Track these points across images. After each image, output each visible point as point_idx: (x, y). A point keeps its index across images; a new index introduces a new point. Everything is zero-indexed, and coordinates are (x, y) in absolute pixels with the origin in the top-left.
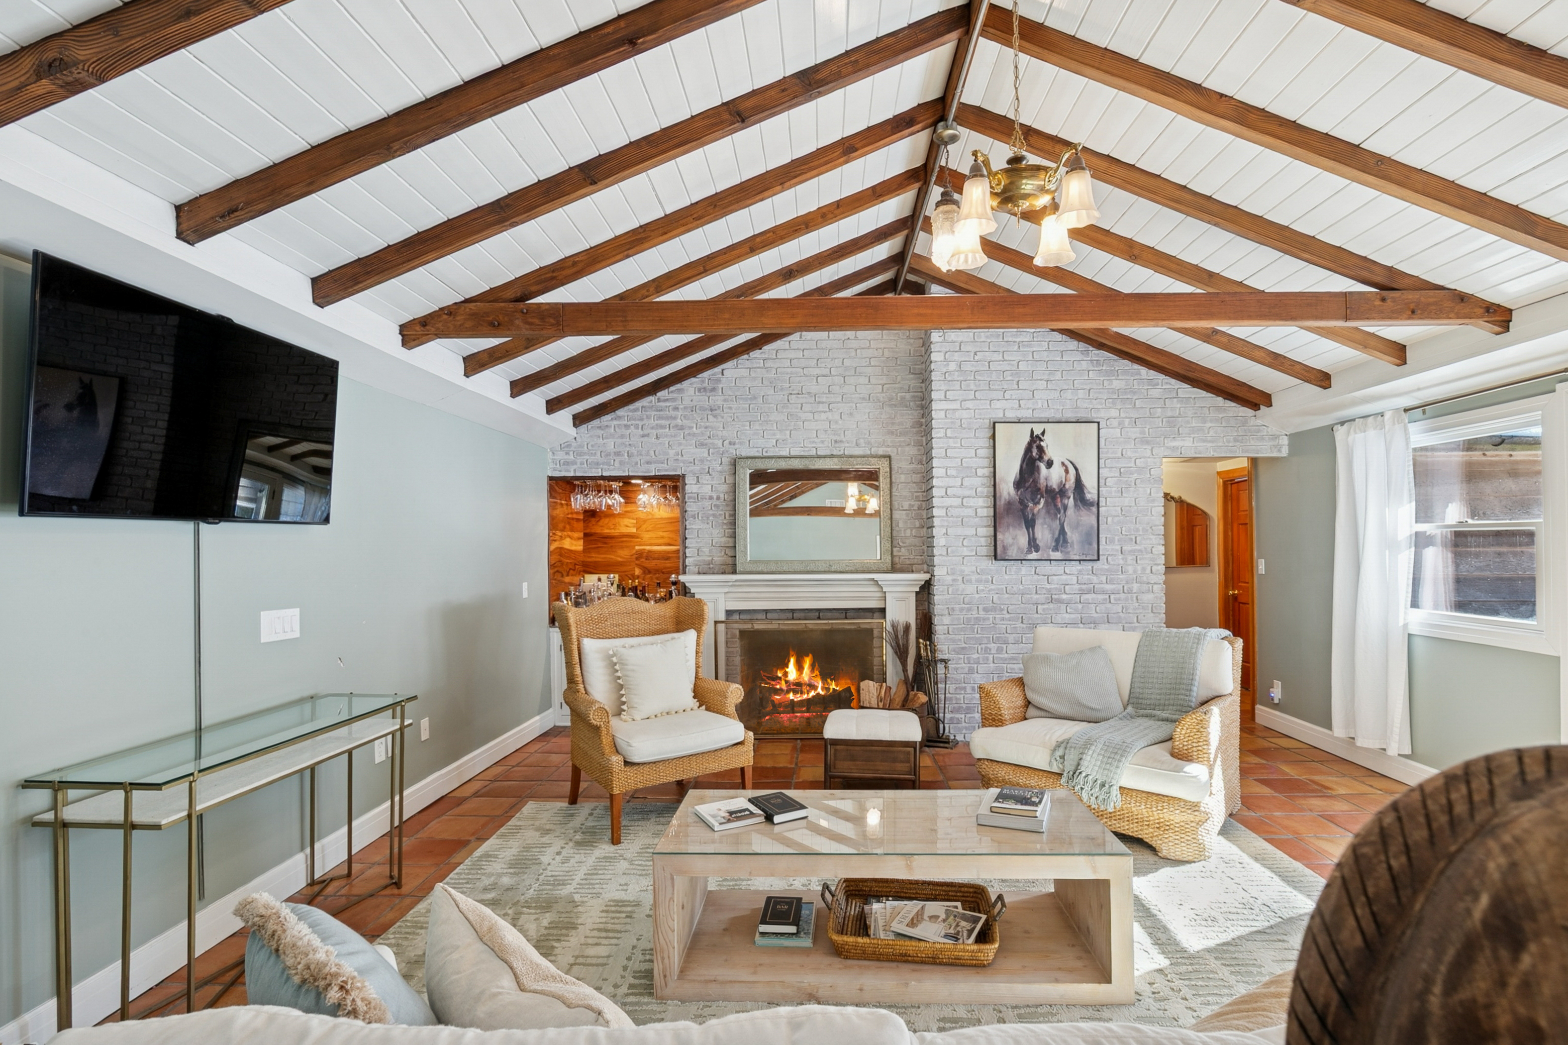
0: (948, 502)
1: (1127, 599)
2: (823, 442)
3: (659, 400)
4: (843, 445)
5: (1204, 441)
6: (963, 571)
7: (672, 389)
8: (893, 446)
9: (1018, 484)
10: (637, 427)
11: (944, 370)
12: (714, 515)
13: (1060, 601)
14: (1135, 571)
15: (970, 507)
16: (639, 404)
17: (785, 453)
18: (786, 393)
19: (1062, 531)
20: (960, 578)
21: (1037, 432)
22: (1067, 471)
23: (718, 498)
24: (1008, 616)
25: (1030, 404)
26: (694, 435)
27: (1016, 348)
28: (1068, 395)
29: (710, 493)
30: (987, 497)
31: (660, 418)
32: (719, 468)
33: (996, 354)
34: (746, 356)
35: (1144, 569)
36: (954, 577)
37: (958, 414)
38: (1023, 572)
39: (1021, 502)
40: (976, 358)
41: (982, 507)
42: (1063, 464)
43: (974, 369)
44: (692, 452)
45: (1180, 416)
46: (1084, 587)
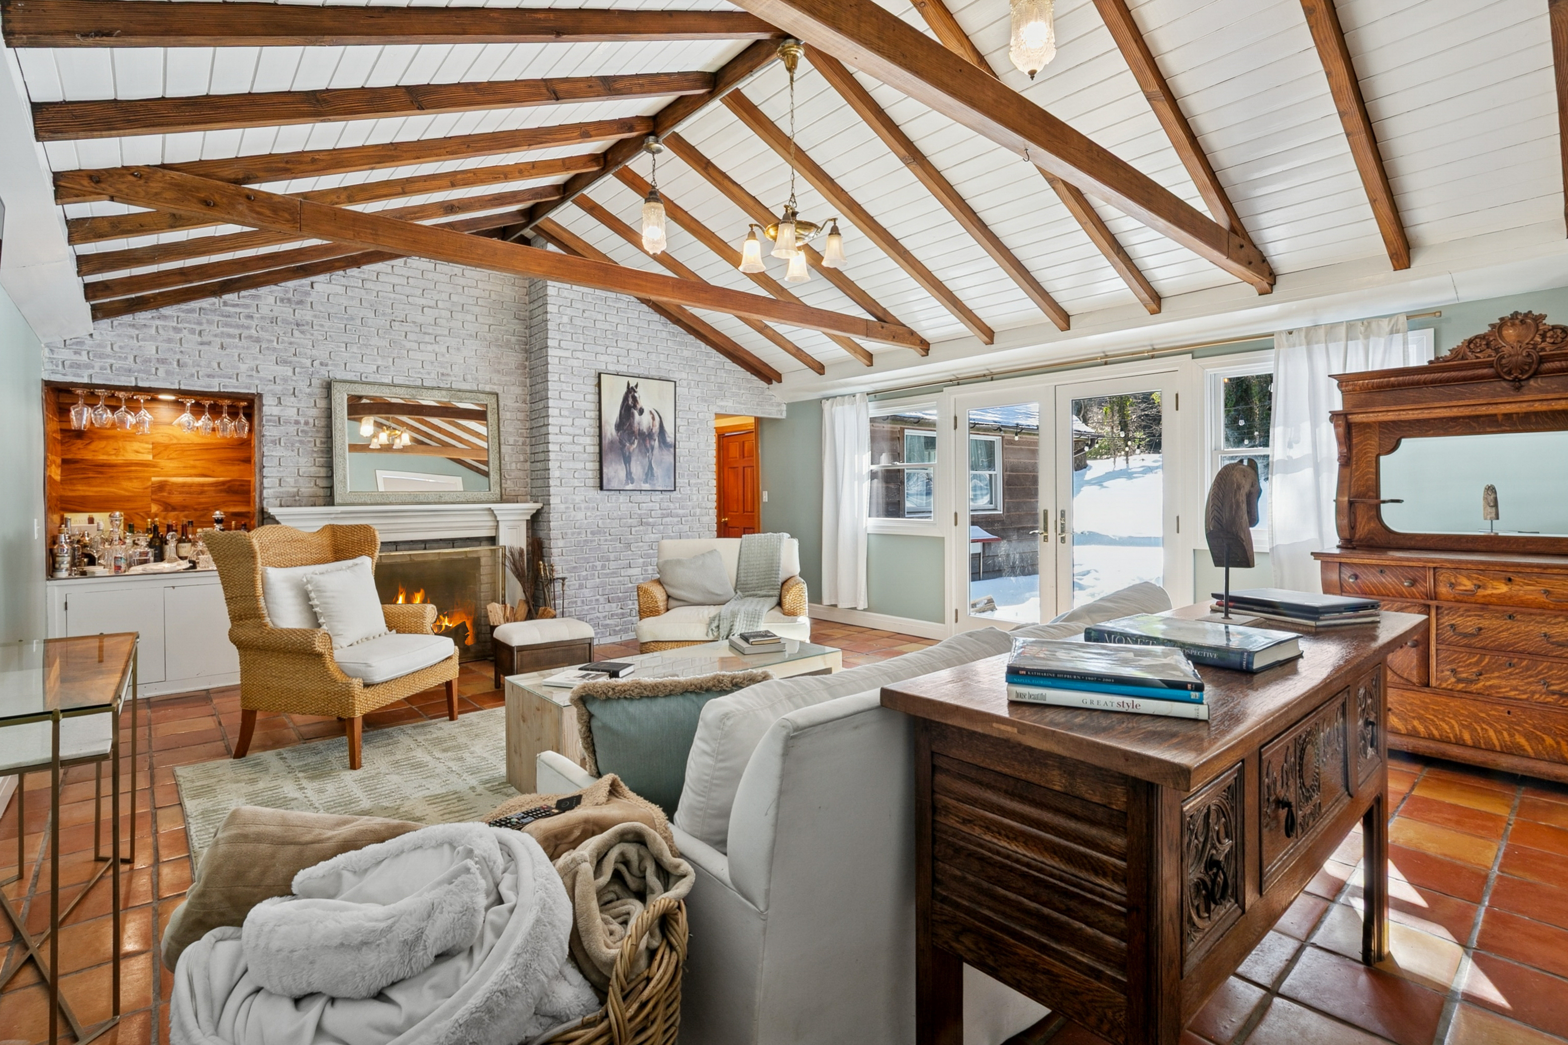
0: (562, 439)
1: (692, 521)
2: (429, 374)
3: (225, 304)
4: (450, 378)
5: (740, 403)
6: (574, 500)
7: (243, 293)
8: (500, 385)
9: (619, 426)
10: (192, 331)
11: (558, 322)
12: (301, 442)
13: (648, 524)
14: (698, 499)
15: (580, 444)
16: (195, 304)
17: (388, 380)
18: (389, 318)
19: (650, 467)
20: (572, 506)
21: (632, 385)
22: (653, 419)
23: (307, 423)
24: (609, 538)
25: (626, 361)
26: (275, 349)
27: (615, 312)
28: (653, 357)
29: (295, 417)
30: (593, 436)
31: (226, 325)
32: (308, 390)
33: (600, 315)
34: (341, 273)
35: (703, 498)
36: (567, 505)
37: (571, 362)
38: (621, 501)
39: (621, 441)
40: (585, 315)
41: (589, 443)
42: (651, 412)
43: (583, 324)
44: (269, 369)
45: (726, 383)
46: (664, 512)
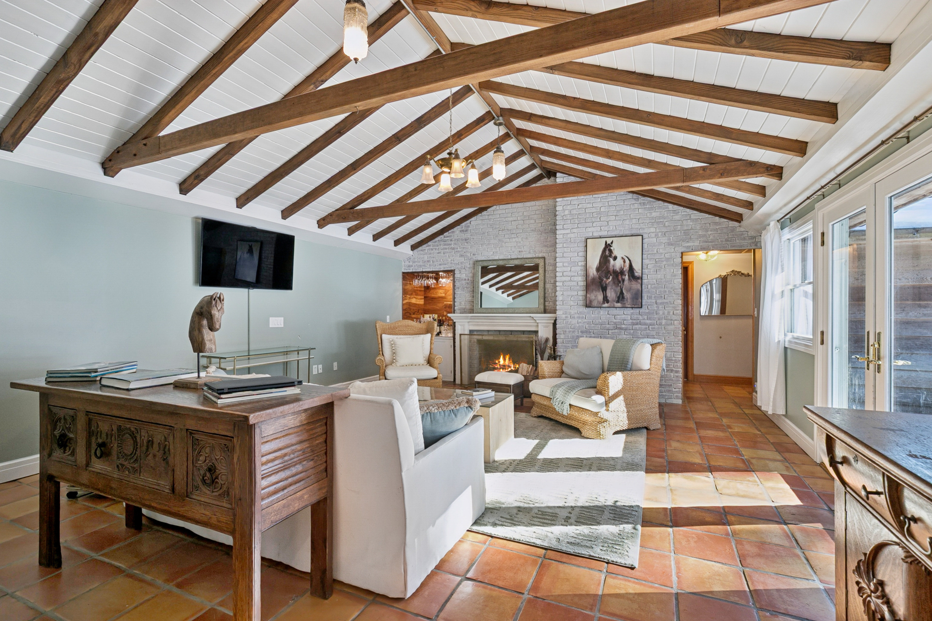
0: (564, 279)
1: (658, 328)
2: (513, 252)
3: (445, 237)
4: (522, 253)
5: (706, 242)
6: (570, 313)
7: (450, 231)
8: (546, 253)
9: (598, 269)
10: (436, 249)
11: (563, 215)
12: (467, 287)
13: (621, 329)
14: (664, 314)
15: (575, 281)
16: (437, 239)
17: (496, 258)
18: (497, 230)
19: (622, 293)
20: (569, 316)
21: (609, 242)
22: (624, 262)
23: (468, 280)
24: (593, 335)
25: (606, 228)
26: (459, 251)
27: (599, 200)
28: (627, 222)
29: (465, 278)
30: (583, 276)
31: (445, 245)
32: (469, 266)
33: (589, 205)
34: (480, 214)
35: (669, 313)
36: (566, 315)
37: (569, 236)
38: (601, 314)
39: (600, 278)
40: (579, 207)
41: (580, 281)
42: (622, 258)
43: (578, 213)
44: (458, 259)
45: (692, 229)
46: (634, 321)
